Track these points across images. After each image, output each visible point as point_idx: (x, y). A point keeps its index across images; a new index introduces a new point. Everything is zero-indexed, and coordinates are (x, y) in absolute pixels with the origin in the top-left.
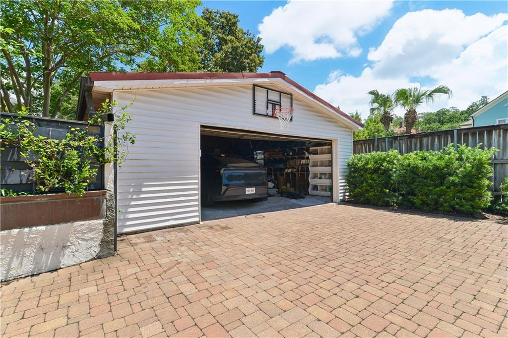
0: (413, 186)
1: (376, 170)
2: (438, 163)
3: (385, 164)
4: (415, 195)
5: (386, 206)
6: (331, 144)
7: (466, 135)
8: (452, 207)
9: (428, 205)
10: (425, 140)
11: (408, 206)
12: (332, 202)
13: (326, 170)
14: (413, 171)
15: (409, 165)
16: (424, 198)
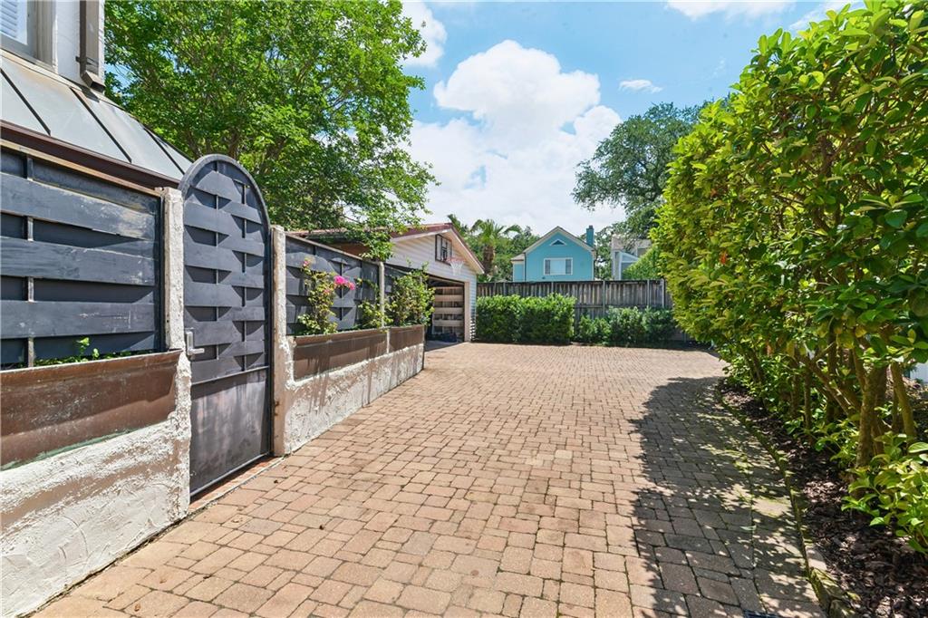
0: (531, 325)
1: (503, 312)
2: (547, 306)
3: (512, 306)
4: (531, 331)
5: (509, 341)
6: (463, 286)
7: (558, 286)
8: (554, 338)
9: (539, 338)
10: (532, 287)
11: (526, 340)
12: (464, 341)
13: (456, 311)
14: (531, 312)
15: (529, 308)
16: (538, 333)
